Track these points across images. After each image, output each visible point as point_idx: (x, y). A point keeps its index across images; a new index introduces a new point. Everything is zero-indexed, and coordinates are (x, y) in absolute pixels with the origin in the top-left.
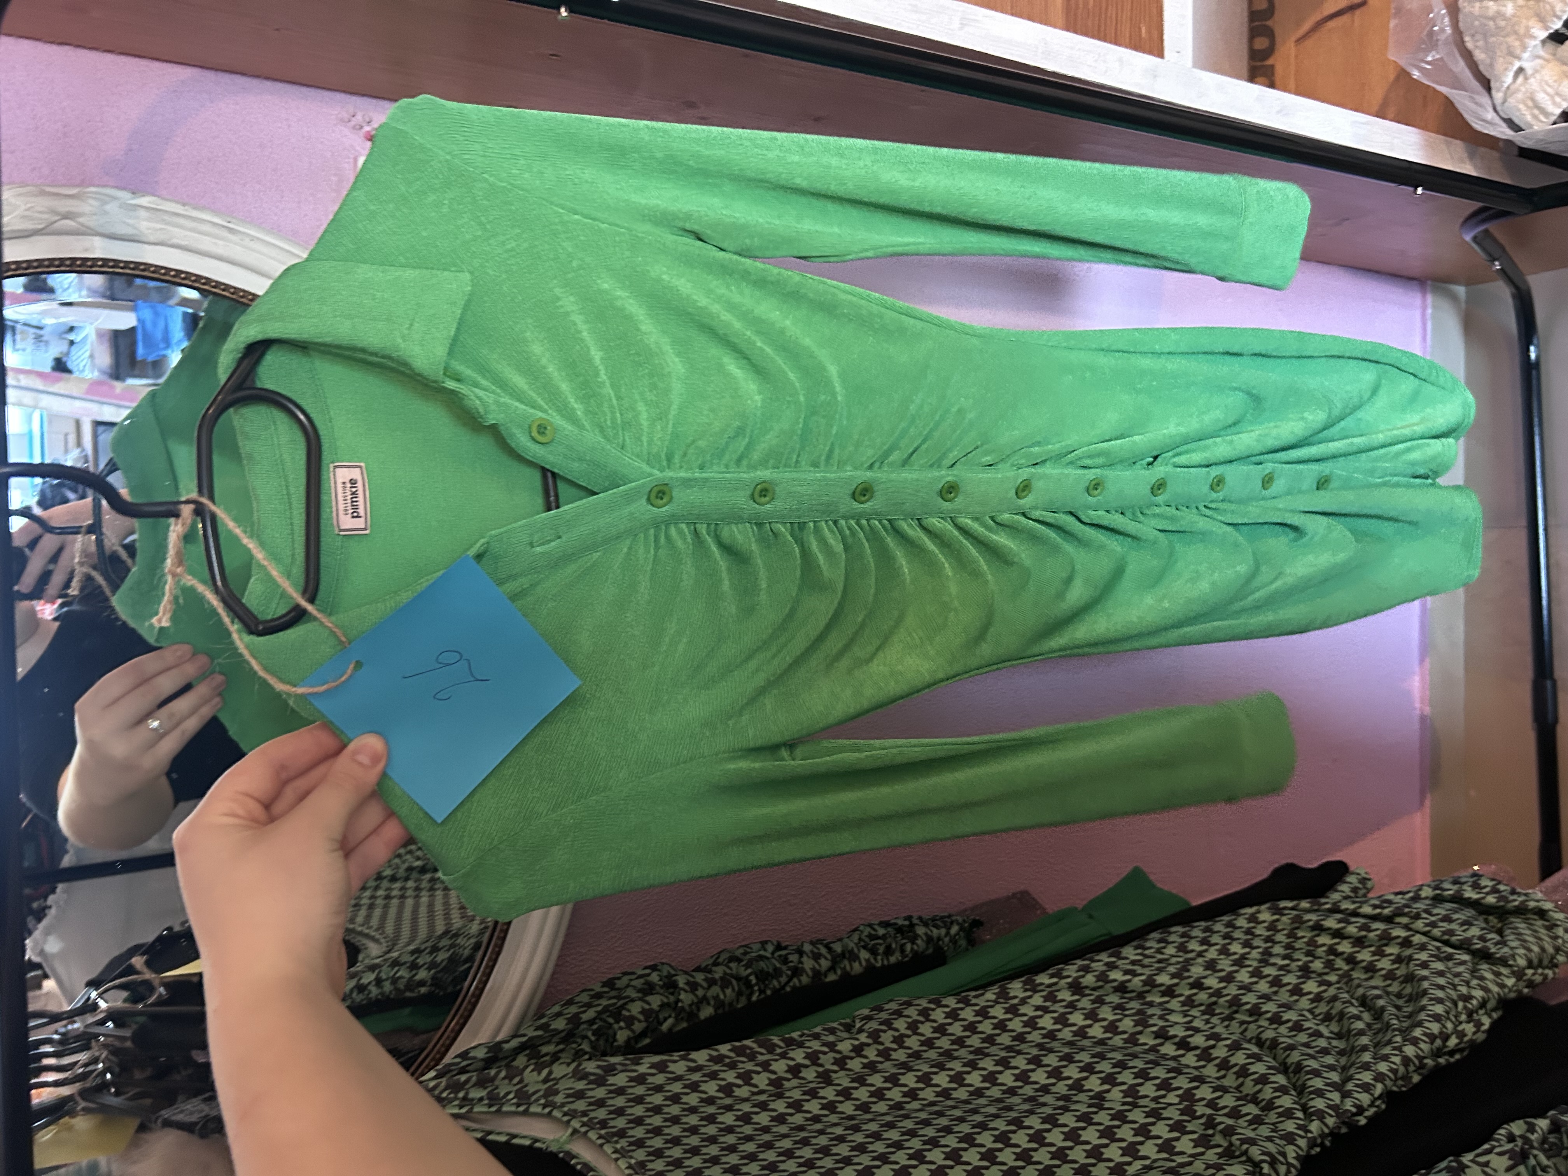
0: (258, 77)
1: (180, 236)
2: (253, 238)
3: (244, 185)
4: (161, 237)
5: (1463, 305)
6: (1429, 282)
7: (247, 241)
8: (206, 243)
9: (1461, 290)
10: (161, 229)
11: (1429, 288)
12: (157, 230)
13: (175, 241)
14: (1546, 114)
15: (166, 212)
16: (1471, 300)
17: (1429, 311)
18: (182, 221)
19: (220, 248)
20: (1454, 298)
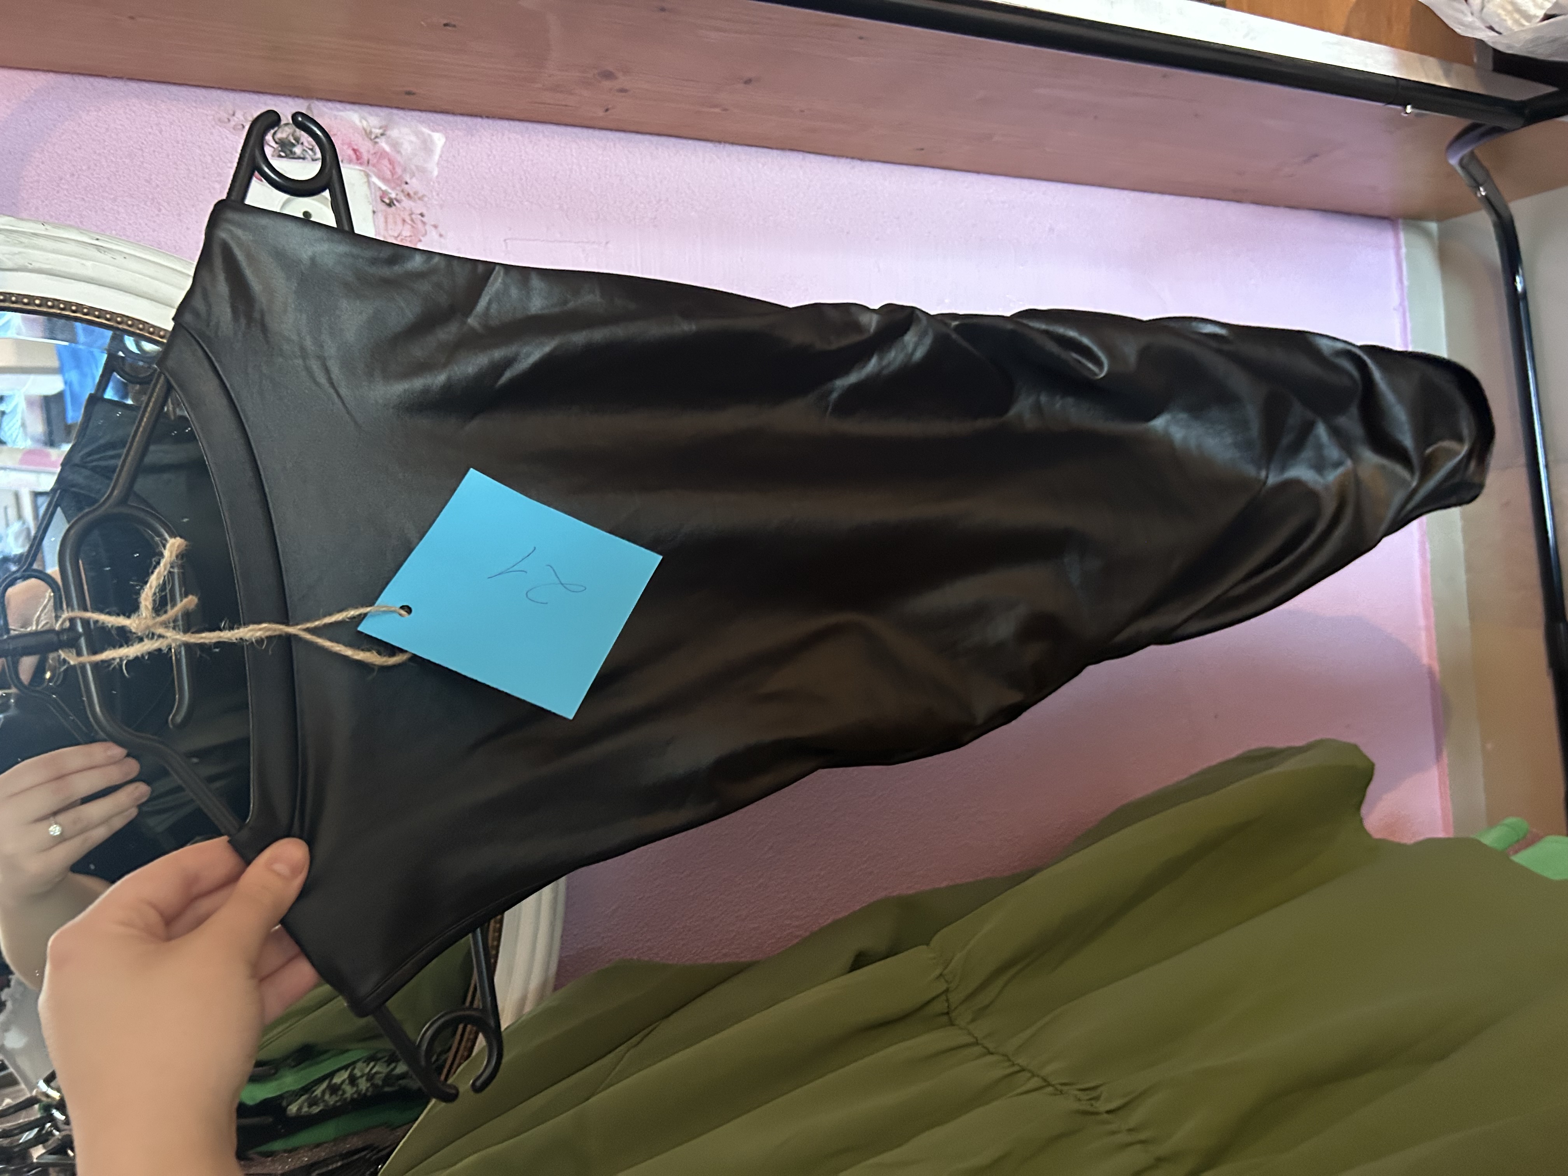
0: (121, 78)
1: (39, 258)
2: (126, 256)
3: (115, 200)
4: (21, 261)
5: (1436, 242)
6: (1400, 221)
7: (120, 259)
8: (74, 266)
9: (1433, 226)
10: (20, 253)
11: (1401, 227)
12: (15, 254)
13: (36, 265)
14: (1528, 17)
15: (24, 233)
16: (1443, 235)
17: (1404, 250)
18: (42, 242)
19: (89, 269)
20: (1427, 234)
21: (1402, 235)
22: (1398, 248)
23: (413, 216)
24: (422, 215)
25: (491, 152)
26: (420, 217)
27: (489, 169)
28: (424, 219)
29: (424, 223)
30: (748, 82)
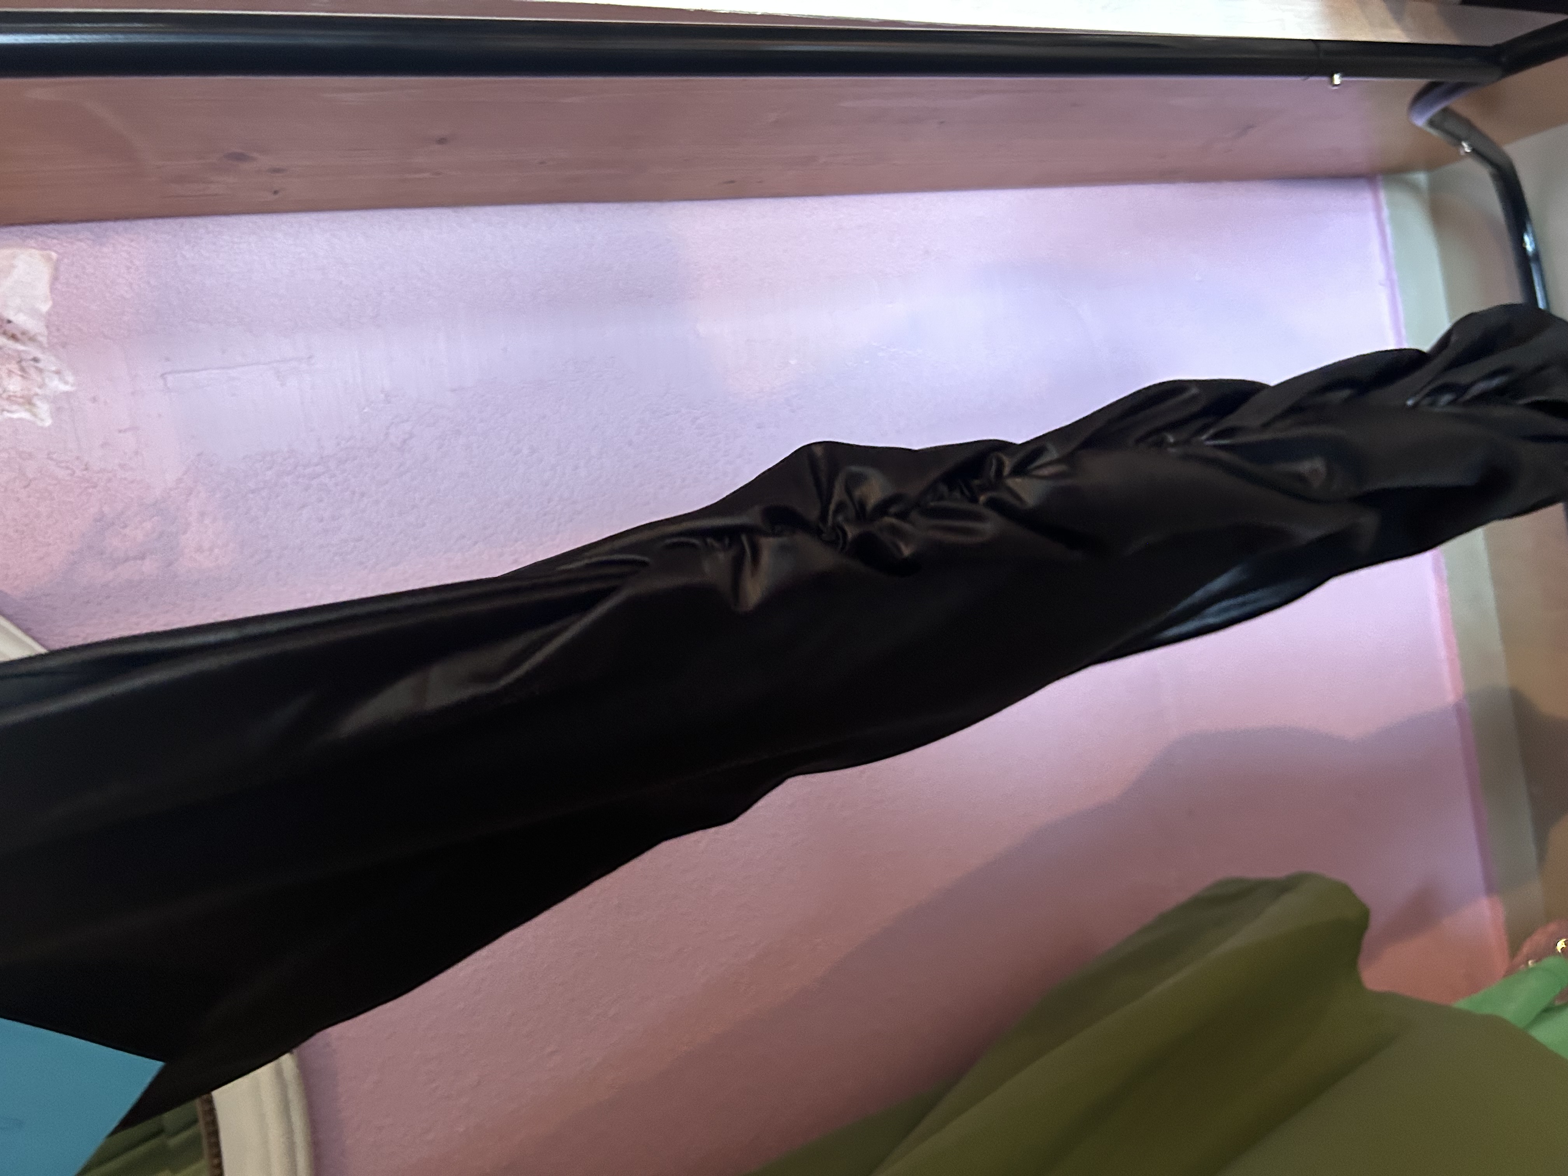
5: (1427, 195)
6: (1380, 177)
9: (1421, 178)
11: (1380, 184)
16: (1435, 188)
17: (1386, 213)
20: (1414, 188)
21: (1383, 195)
22: (1378, 209)
23: (24, 364)
24: (36, 360)
25: (131, 262)
26: (32, 363)
27: (131, 284)
28: (40, 365)
29: (40, 371)
30: (442, 141)
